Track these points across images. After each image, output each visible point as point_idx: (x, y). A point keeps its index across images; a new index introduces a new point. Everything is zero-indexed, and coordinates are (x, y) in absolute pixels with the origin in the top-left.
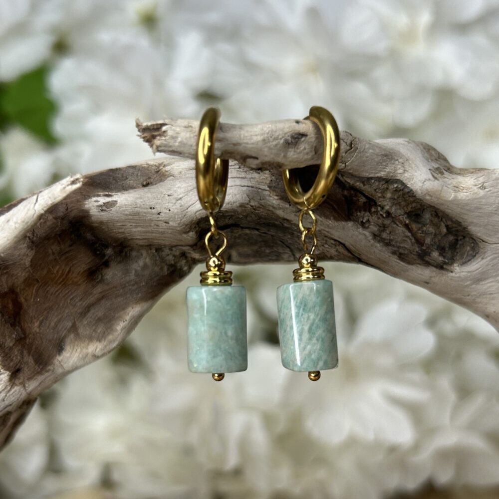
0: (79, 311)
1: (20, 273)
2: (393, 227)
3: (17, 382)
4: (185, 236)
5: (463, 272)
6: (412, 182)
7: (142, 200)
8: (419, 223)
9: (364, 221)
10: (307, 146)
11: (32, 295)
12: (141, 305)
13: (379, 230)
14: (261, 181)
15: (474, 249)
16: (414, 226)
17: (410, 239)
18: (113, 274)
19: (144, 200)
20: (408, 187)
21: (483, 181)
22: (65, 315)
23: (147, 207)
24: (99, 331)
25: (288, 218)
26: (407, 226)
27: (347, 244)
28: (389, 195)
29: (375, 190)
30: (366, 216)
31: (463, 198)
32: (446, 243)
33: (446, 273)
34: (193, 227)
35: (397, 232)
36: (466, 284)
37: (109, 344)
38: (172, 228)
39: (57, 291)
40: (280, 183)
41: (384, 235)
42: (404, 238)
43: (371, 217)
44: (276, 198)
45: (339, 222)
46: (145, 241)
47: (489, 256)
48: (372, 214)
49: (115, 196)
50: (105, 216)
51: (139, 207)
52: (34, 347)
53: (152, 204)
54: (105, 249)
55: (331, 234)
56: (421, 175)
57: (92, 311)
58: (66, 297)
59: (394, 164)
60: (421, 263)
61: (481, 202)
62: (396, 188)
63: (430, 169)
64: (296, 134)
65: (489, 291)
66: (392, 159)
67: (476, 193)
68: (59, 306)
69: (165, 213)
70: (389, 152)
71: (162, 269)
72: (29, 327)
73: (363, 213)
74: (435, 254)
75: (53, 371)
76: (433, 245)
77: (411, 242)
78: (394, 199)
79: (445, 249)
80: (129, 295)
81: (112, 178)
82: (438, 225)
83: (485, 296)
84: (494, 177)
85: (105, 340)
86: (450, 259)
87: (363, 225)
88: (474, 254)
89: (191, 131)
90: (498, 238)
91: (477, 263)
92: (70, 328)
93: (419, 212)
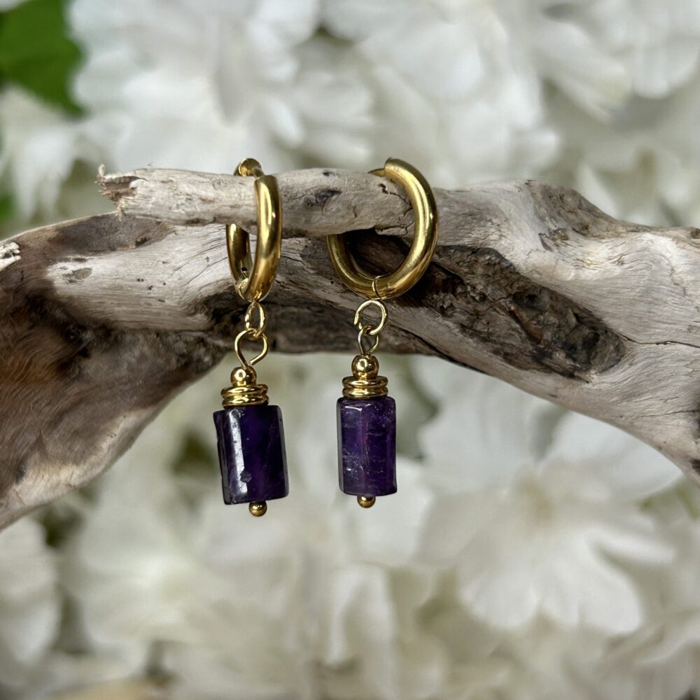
0: (46, 420)
2: (492, 316)
4: (190, 319)
5: (603, 382)
6: (512, 253)
7: (126, 269)
8: (533, 308)
9: (445, 307)
10: (340, 206)
12: (137, 413)
13: (469, 319)
14: (292, 247)
15: (619, 350)
16: (524, 315)
17: (519, 333)
18: (96, 366)
19: (130, 267)
20: (506, 260)
21: (622, 252)
22: (27, 424)
23: (133, 278)
24: (76, 450)
25: (332, 300)
26: (512, 314)
27: (422, 336)
28: (480, 270)
29: (458, 263)
30: (448, 299)
31: (589, 278)
32: (577, 338)
33: (579, 383)
34: (200, 308)
35: (498, 323)
36: (611, 401)
37: (92, 469)
38: (170, 308)
39: (15, 390)
40: (318, 251)
41: (479, 327)
42: (510, 332)
43: (455, 300)
44: (312, 272)
45: (406, 308)
46: (135, 324)
47: (640, 362)
48: (458, 297)
49: (90, 261)
50: (74, 290)
51: (122, 279)
53: (141, 274)
54: (83, 332)
55: (398, 323)
56: (525, 242)
57: (66, 420)
58: (27, 400)
59: (484, 226)
60: (539, 367)
61: (617, 283)
62: (488, 260)
63: (540, 234)
64: (323, 191)
65: (650, 412)
66: (481, 219)
67: (609, 271)
68: (17, 412)
69: (158, 288)
70: (479, 209)
71: (168, 361)
73: (442, 295)
74: (560, 356)
75: (6, 506)
76: (555, 343)
77: (521, 337)
78: (489, 276)
79: (576, 349)
80: (119, 398)
81: (95, 230)
82: (564, 313)
83: (645, 418)
84: (639, 246)
85: (85, 462)
86: (585, 363)
87: (443, 312)
88: (618, 358)
89: (170, 188)
90: (650, 335)
91: (624, 371)
92: (34, 444)
93: (535, 293)
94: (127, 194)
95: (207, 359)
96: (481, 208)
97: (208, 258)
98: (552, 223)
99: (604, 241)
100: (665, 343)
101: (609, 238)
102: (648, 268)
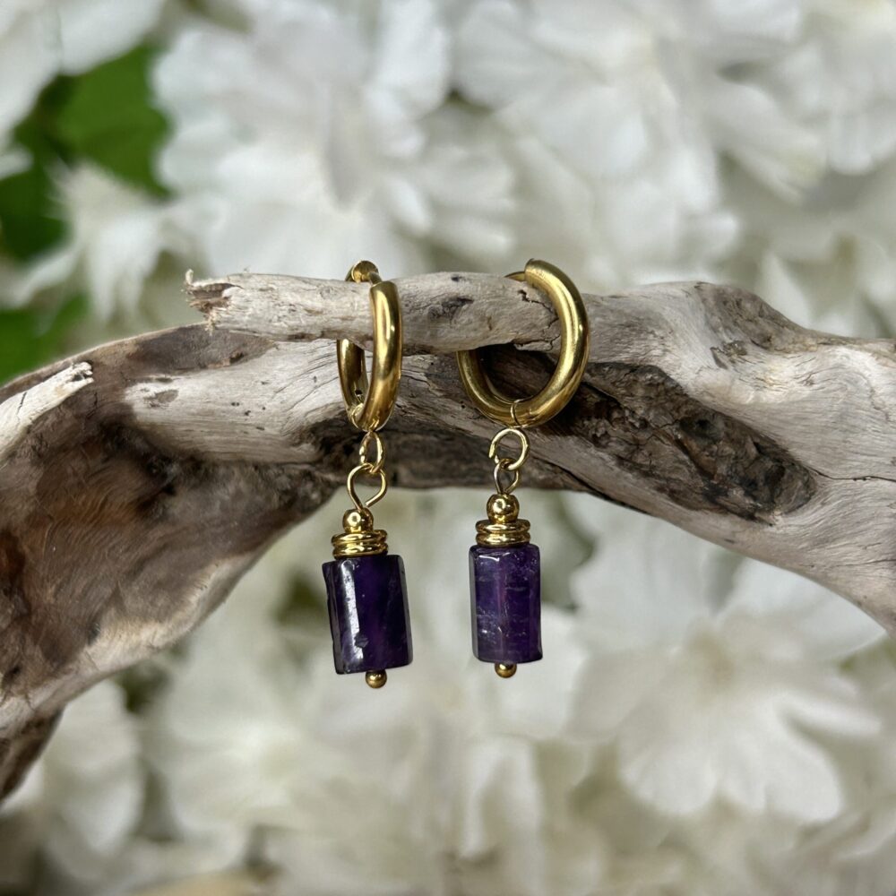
0: (124, 569)
1: (20, 506)
2: (655, 445)
3: (14, 689)
4: (295, 449)
5: (790, 526)
6: (678, 371)
7: (218, 390)
8: (705, 436)
9: (599, 435)
10: (472, 317)
11: (42, 542)
12: (232, 560)
13: (626, 450)
14: (415, 364)
15: (808, 487)
16: (694, 445)
17: (688, 466)
18: (183, 506)
19: (223, 389)
20: (672, 380)
21: (810, 370)
22: (101, 574)
23: (227, 402)
24: (159, 605)
25: (463, 427)
26: (679, 443)
27: (571, 470)
28: (640, 392)
29: (613, 383)
30: (601, 426)
31: (771, 401)
32: (758, 473)
33: (761, 526)
34: (306, 437)
35: (663, 454)
36: (800, 547)
37: (178, 627)
38: (271, 438)
39: (87, 534)
40: (446, 369)
42: (677, 465)
43: (611, 427)
44: (438, 394)
45: (552, 437)
46: (228, 455)
47: (834, 501)
48: (614, 423)
49: (175, 382)
50: (159, 415)
51: (214, 402)
52: (45, 629)
53: (236, 396)
54: (167, 465)
55: (541, 455)
56: (694, 358)
57: (148, 569)
58: (101, 545)
59: (645, 339)
60: (712, 507)
61: (806, 407)
62: (650, 380)
63: (712, 349)
64: (451, 299)
65: (847, 560)
66: (641, 331)
67: (795, 392)
68: (89, 560)
69: (256, 413)
70: (638, 319)
71: (268, 499)
72: (38, 595)
73: (594, 421)
74: (737, 494)
75: (77, 672)
76: (732, 477)
77: (690, 471)
78: (651, 398)
79: (756, 485)
80: (210, 543)
81: (181, 343)
82: (743, 442)
83: (841, 569)
84: (832, 362)
85: (170, 619)
86: (768, 502)
87: (596, 441)
88: (808, 496)
89: (270, 297)
90: (846, 469)
91: (813, 513)
92: (110, 599)
93: (707, 418)
94: (219, 304)
95: (315, 496)
96: (642, 317)
97: (315, 378)
98: (728, 335)
99: (790, 356)
100: (864, 479)
101: (796, 352)
102: (843, 389)
